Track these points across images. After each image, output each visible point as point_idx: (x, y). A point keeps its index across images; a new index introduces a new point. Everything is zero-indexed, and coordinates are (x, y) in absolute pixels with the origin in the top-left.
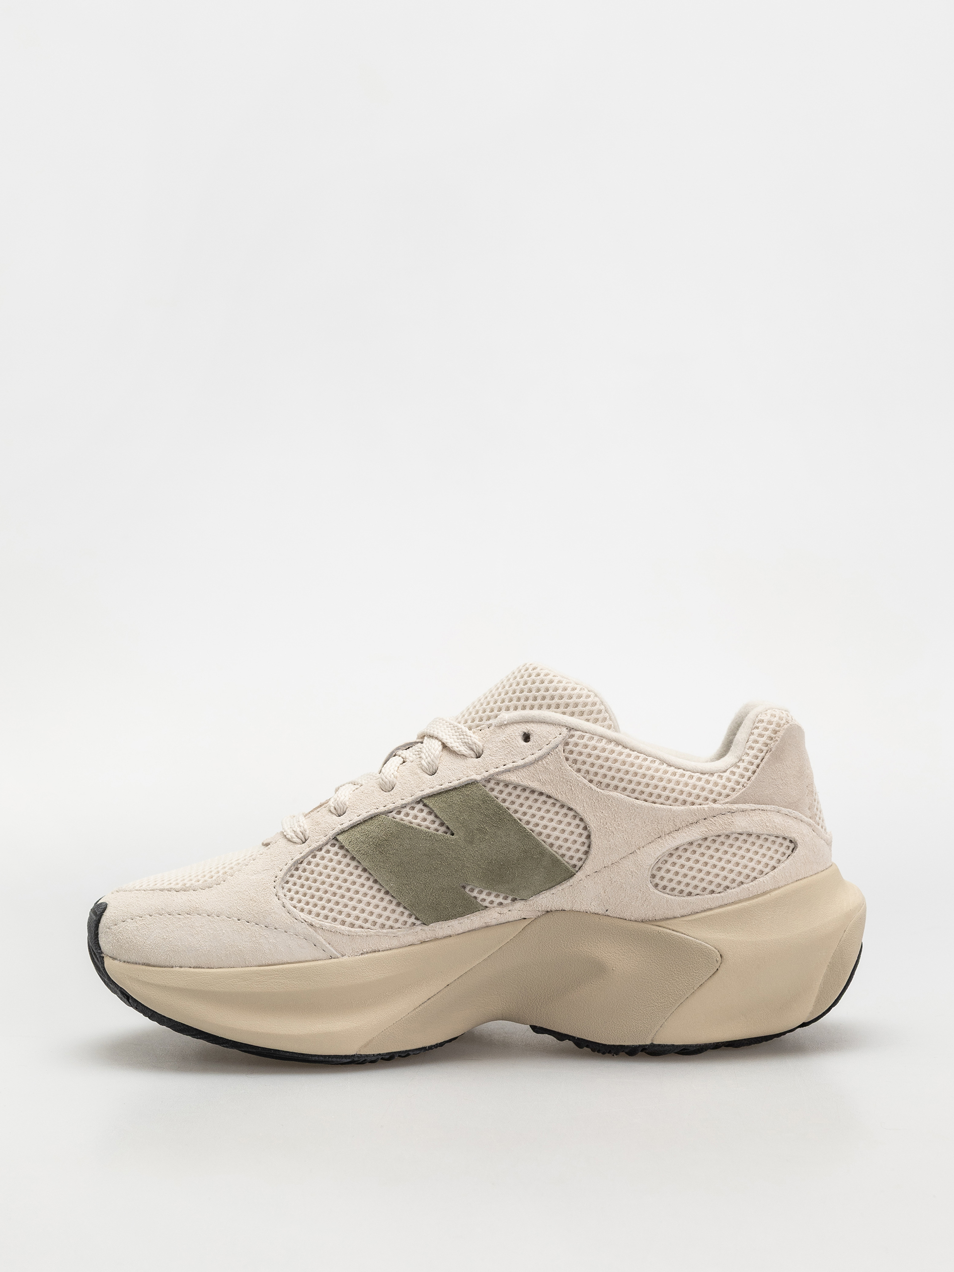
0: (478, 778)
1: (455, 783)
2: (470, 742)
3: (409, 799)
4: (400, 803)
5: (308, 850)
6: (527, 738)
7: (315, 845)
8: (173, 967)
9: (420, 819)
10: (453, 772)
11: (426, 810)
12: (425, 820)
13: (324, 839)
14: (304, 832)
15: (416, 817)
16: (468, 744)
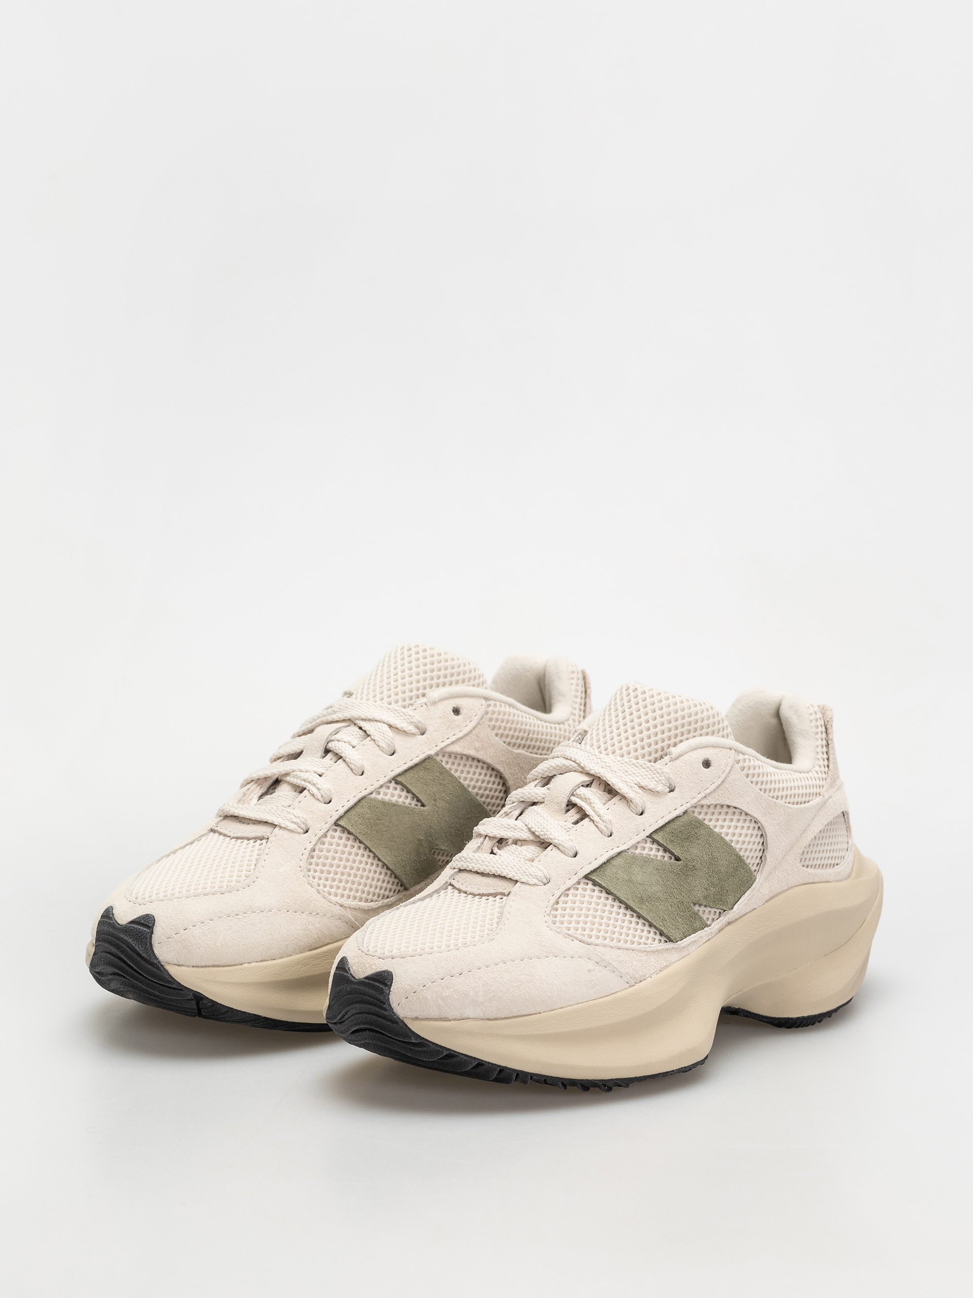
0: (432, 752)
1: (416, 761)
2: (416, 722)
3: (383, 780)
4: (377, 785)
5: (315, 839)
6: (456, 711)
7: (320, 833)
8: (242, 964)
9: (396, 796)
10: (411, 750)
11: (399, 787)
12: (400, 796)
13: (327, 826)
14: (305, 821)
15: (393, 795)
16: (414, 724)
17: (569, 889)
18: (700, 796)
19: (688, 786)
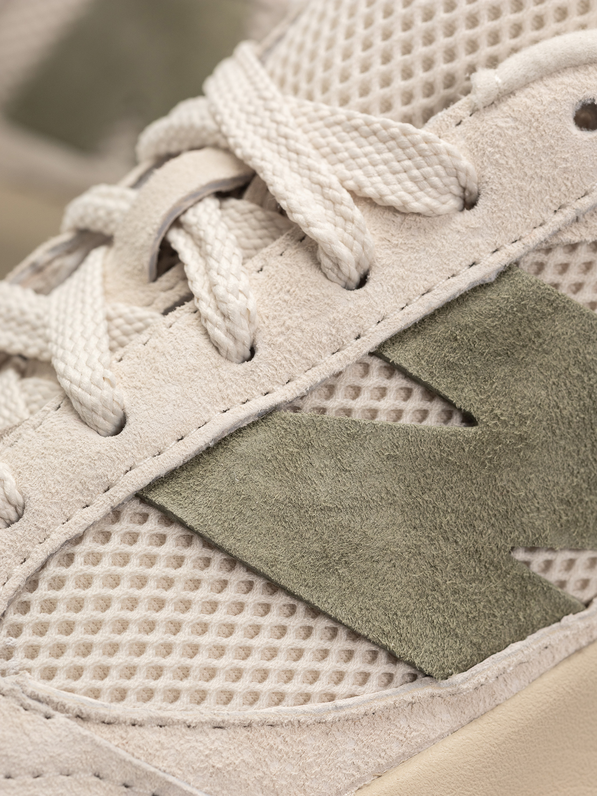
17: (78, 539)
18: (559, 218)
19: (520, 189)
